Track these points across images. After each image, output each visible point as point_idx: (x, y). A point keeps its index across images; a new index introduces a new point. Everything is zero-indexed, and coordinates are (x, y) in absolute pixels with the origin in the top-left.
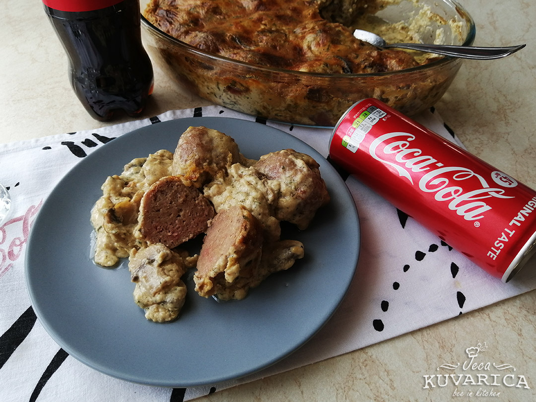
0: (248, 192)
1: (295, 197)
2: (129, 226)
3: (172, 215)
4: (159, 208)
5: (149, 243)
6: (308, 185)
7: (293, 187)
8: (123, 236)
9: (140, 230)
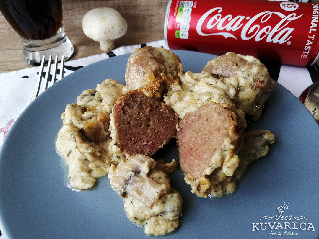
0: (211, 92)
1: (254, 88)
2: (101, 144)
3: (143, 125)
4: (129, 120)
5: (127, 155)
6: (264, 75)
7: (251, 79)
8: (99, 154)
9: (116, 144)
